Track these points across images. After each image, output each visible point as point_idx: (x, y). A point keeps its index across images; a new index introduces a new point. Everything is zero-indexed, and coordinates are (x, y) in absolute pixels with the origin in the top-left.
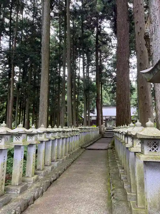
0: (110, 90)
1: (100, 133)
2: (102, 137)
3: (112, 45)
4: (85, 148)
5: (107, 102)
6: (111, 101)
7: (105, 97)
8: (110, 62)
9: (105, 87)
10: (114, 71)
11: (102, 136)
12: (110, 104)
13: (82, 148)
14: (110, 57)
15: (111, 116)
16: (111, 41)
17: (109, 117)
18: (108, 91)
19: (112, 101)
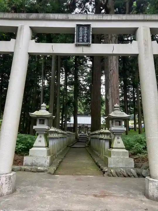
0: (84, 101)
1: (76, 138)
2: (77, 142)
3: (87, 65)
4: (70, 147)
5: (81, 111)
6: (84, 110)
7: (79, 107)
8: (85, 78)
9: (80, 98)
10: (88, 86)
11: (77, 140)
12: (83, 113)
13: (68, 146)
14: (85, 74)
15: (83, 124)
16: (86, 62)
17: (82, 125)
18: (82, 102)
19: (86, 110)
